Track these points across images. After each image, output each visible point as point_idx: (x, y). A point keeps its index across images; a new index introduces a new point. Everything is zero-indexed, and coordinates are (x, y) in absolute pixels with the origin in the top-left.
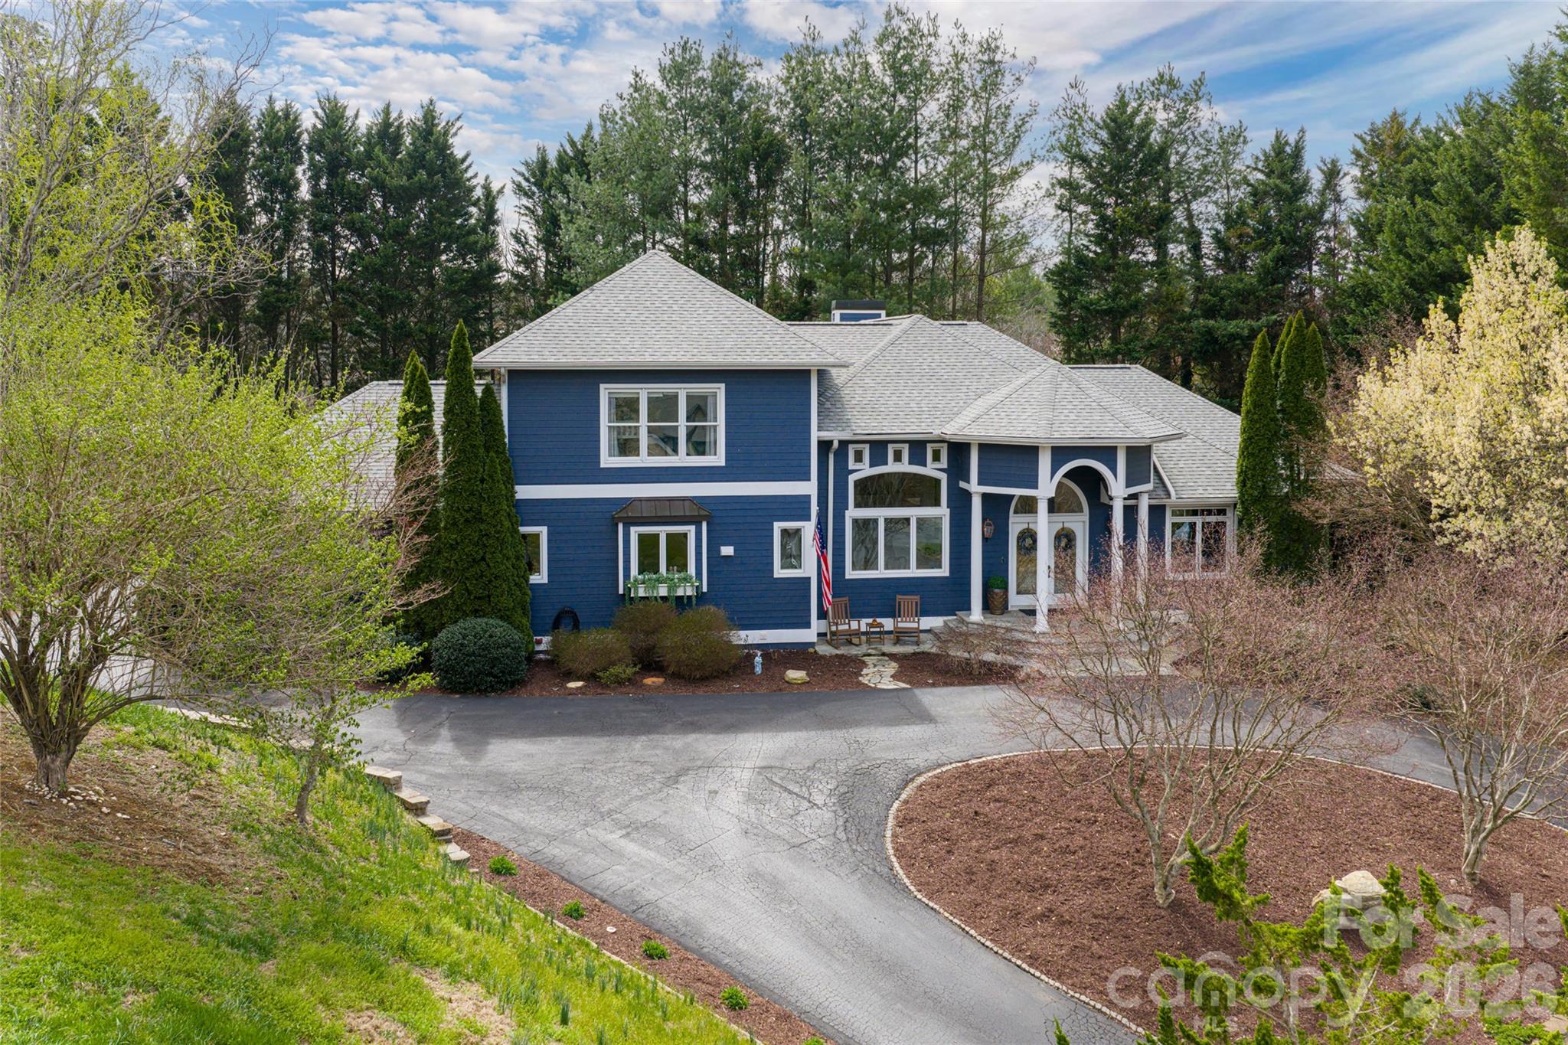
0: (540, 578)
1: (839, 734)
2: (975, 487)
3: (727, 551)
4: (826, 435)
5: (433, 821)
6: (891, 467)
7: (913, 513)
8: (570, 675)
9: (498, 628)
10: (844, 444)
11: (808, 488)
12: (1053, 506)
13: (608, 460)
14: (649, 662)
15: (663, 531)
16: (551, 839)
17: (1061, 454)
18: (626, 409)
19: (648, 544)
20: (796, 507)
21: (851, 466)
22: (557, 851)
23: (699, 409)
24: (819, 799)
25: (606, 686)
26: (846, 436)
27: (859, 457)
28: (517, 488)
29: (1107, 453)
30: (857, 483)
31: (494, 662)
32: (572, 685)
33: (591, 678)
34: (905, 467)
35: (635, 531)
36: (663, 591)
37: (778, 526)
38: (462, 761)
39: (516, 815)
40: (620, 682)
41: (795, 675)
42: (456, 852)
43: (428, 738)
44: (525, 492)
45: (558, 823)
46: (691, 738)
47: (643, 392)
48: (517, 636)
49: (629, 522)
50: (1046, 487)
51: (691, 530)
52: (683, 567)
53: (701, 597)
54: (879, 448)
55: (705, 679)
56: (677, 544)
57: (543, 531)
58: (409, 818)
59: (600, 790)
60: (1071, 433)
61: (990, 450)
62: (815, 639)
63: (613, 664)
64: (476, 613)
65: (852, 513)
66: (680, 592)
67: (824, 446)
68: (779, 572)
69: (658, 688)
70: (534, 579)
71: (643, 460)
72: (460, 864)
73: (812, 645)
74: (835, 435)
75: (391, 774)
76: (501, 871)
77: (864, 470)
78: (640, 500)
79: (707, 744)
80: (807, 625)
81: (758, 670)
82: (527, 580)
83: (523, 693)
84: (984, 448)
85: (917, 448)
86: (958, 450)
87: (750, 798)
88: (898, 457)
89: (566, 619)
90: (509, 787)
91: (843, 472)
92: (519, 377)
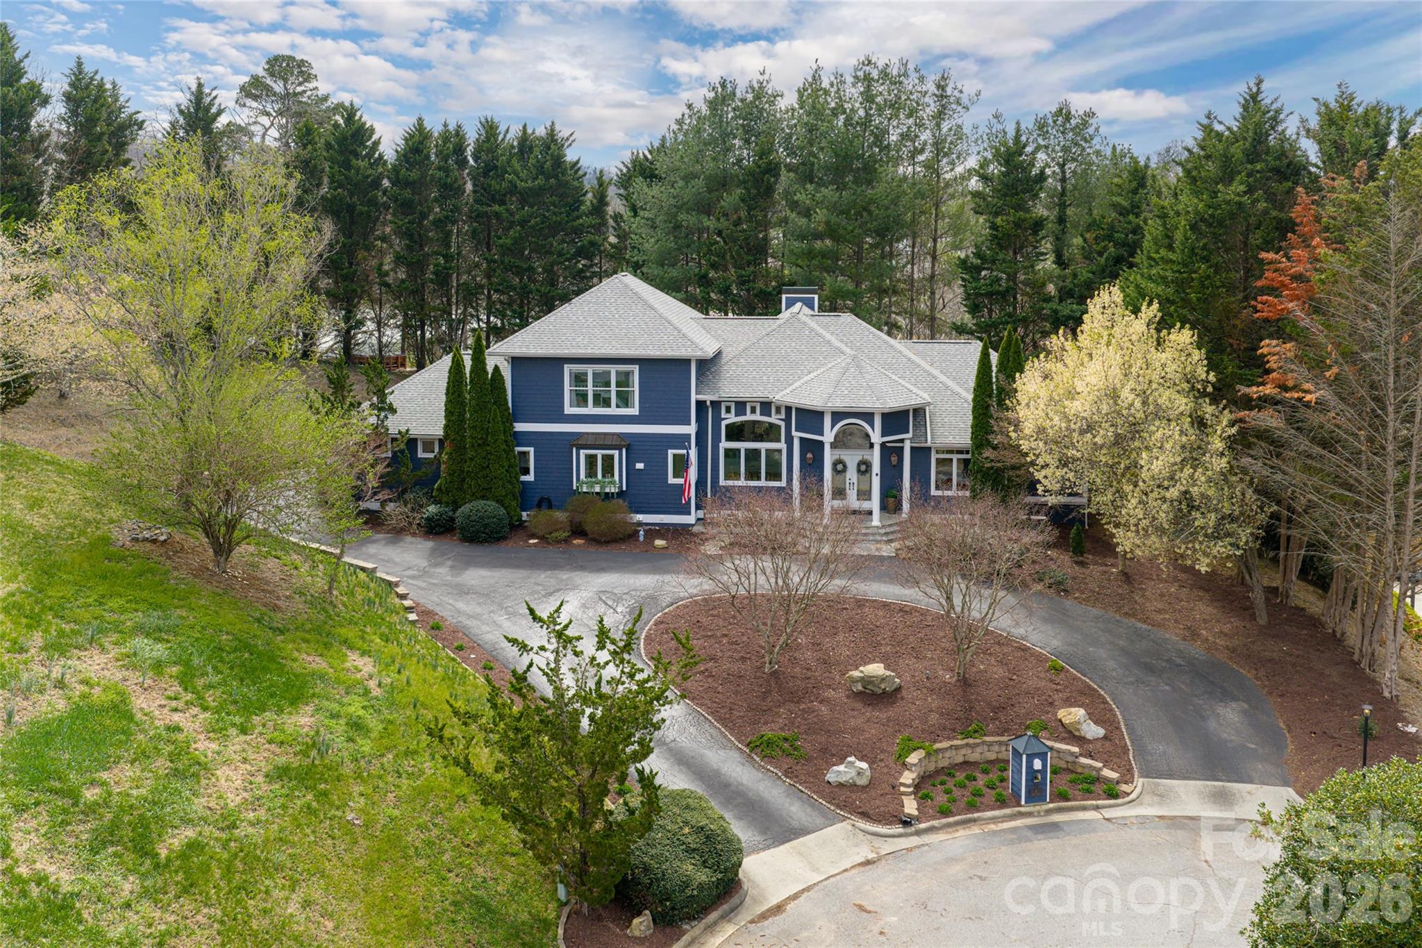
0: (530, 478)
2: (794, 433)
3: (640, 466)
4: (701, 397)
5: (407, 603)
6: (749, 417)
7: (763, 446)
8: (533, 536)
9: (490, 506)
10: (716, 404)
11: (691, 429)
13: (569, 410)
15: (600, 453)
17: (837, 416)
18: (579, 379)
19: (591, 460)
20: (682, 440)
21: (723, 415)
23: (624, 380)
24: (620, 609)
25: (548, 543)
26: (715, 398)
27: (728, 410)
28: (516, 425)
29: (868, 417)
30: (727, 426)
31: (486, 526)
32: (531, 541)
33: (542, 538)
34: (757, 417)
35: (583, 452)
36: (597, 489)
37: (671, 452)
38: (449, 578)
39: (461, 605)
40: (558, 542)
41: (659, 543)
42: (412, 617)
43: (436, 565)
44: (520, 427)
45: (478, 610)
46: (574, 574)
47: (590, 370)
48: (503, 511)
49: (580, 447)
50: (828, 436)
51: (616, 453)
52: (613, 475)
53: (621, 494)
54: (741, 406)
55: (608, 542)
56: (608, 460)
57: (531, 450)
58: (397, 600)
59: (509, 596)
61: (801, 412)
62: (693, 522)
63: (556, 531)
64: (483, 497)
65: (724, 444)
66: (607, 490)
67: (701, 405)
68: (672, 480)
69: (579, 546)
70: (524, 478)
71: (591, 410)
72: (413, 622)
73: (692, 525)
74: (708, 398)
75: (393, 579)
76: (436, 628)
77: (732, 418)
78: (588, 434)
80: (689, 513)
81: (641, 538)
82: (518, 480)
83: (503, 545)
84: (797, 409)
88: (753, 411)
89: (545, 503)
91: (717, 420)
92: (517, 362)
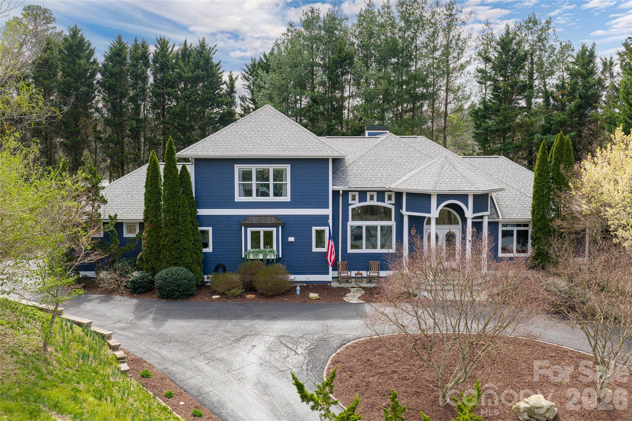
0: (209, 249)
1: (321, 322)
2: (404, 212)
3: (291, 239)
4: (336, 188)
5: (119, 354)
6: (369, 203)
7: (379, 223)
8: (215, 293)
9: (182, 271)
10: (346, 193)
11: (328, 212)
12: (439, 222)
13: (238, 198)
14: (250, 288)
15: (262, 230)
16: (174, 363)
17: (441, 197)
18: (246, 176)
19: (255, 236)
20: (323, 220)
21: (350, 202)
22: (174, 369)
23: (279, 175)
24: (299, 351)
25: (228, 298)
26: (346, 188)
27: (354, 199)
28: (198, 210)
29: (464, 197)
30: (353, 210)
31: (179, 286)
32: (214, 297)
33: (223, 294)
34: (375, 203)
35: (249, 230)
36: (261, 257)
37: (314, 229)
38: (153, 328)
39: (165, 352)
40: (235, 297)
41: (313, 295)
42: (124, 367)
43: (142, 318)
44: (202, 212)
45: (181, 356)
46: (254, 322)
47: (254, 168)
48: (191, 274)
49: (247, 226)
50: (434, 213)
51: (274, 230)
52: (271, 246)
53: (278, 260)
54: (363, 194)
55: (273, 296)
56: (268, 235)
57: (210, 229)
58: (110, 351)
59: (205, 343)
60: (445, 188)
61: (410, 195)
62: (331, 280)
63: (233, 288)
64: (176, 264)
65: (351, 223)
66: (268, 257)
67: (336, 193)
68: (315, 249)
69: (251, 299)
70: (205, 250)
71: (254, 198)
72: (125, 372)
73: (330, 282)
74: (341, 188)
75: (106, 332)
76: (145, 376)
77: (356, 204)
78: (252, 216)
79: (260, 325)
80: (327, 273)
81: (298, 292)
82: (201, 251)
83: (192, 300)
84: (408, 194)
85: (381, 194)
86: (399, 195)
87: (269, 349)
88: (372, 198)
89: (221, 268)
90: (166, 340)
91: (346, 205)
92: (199, 162)
